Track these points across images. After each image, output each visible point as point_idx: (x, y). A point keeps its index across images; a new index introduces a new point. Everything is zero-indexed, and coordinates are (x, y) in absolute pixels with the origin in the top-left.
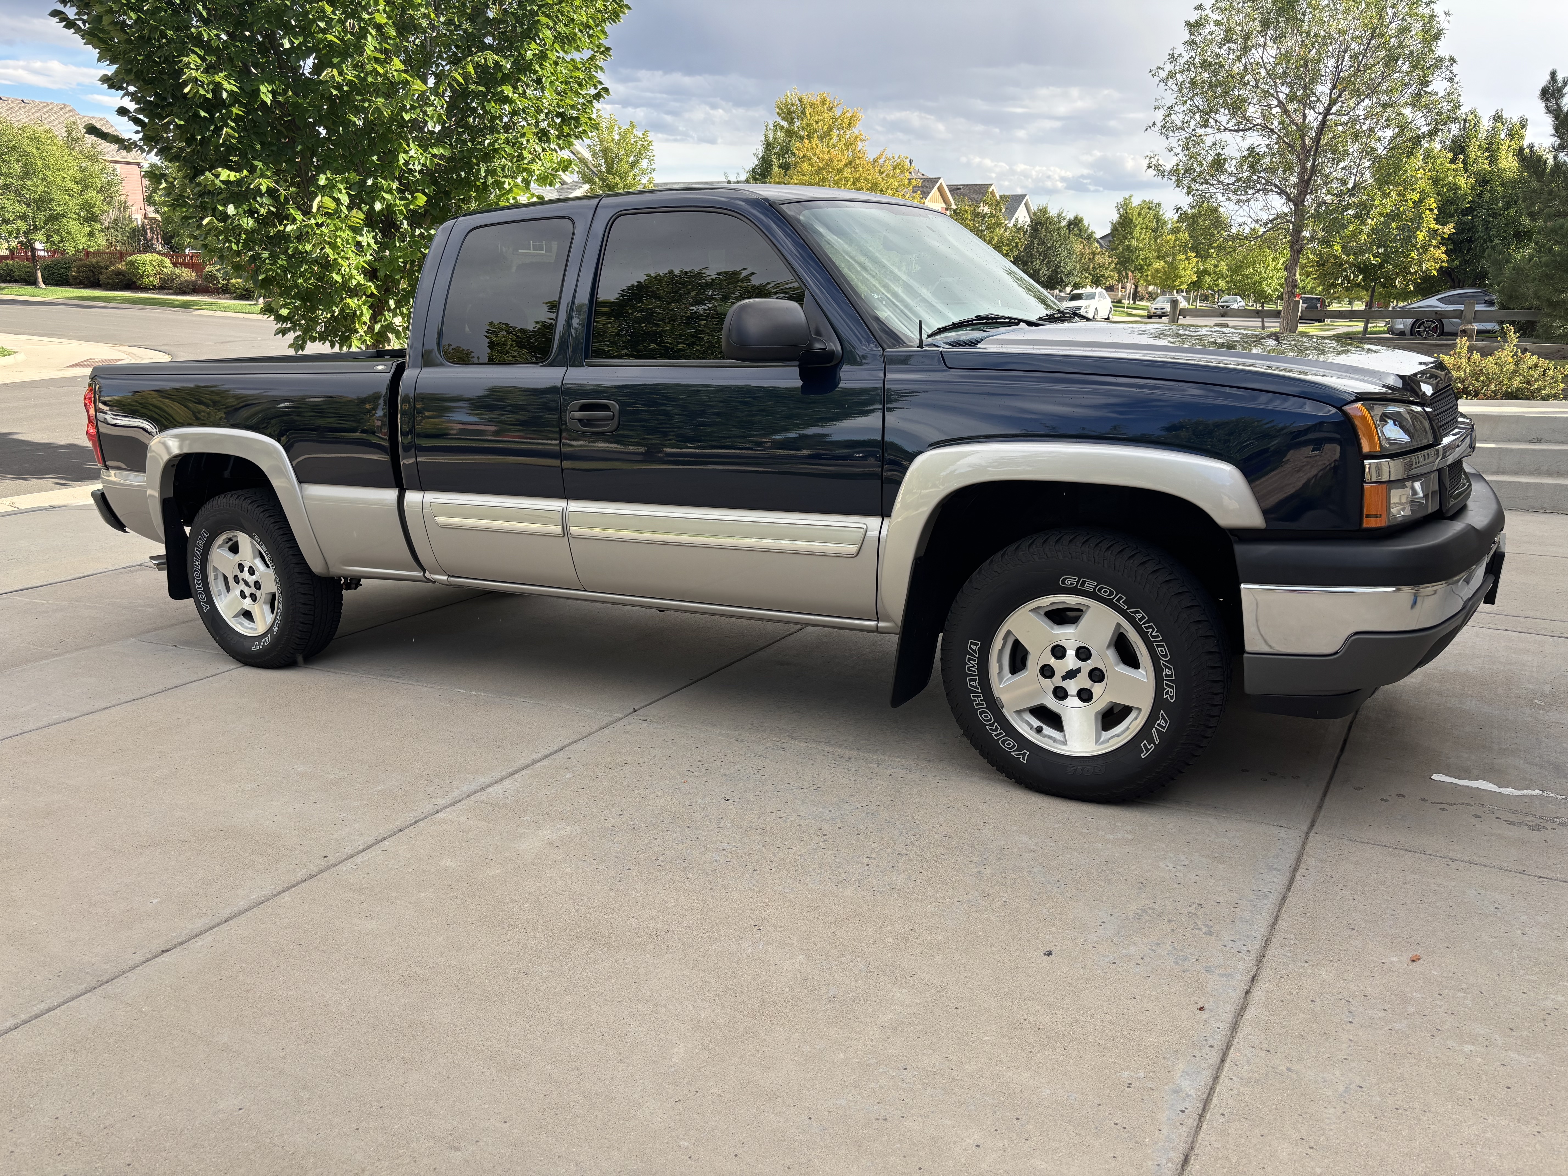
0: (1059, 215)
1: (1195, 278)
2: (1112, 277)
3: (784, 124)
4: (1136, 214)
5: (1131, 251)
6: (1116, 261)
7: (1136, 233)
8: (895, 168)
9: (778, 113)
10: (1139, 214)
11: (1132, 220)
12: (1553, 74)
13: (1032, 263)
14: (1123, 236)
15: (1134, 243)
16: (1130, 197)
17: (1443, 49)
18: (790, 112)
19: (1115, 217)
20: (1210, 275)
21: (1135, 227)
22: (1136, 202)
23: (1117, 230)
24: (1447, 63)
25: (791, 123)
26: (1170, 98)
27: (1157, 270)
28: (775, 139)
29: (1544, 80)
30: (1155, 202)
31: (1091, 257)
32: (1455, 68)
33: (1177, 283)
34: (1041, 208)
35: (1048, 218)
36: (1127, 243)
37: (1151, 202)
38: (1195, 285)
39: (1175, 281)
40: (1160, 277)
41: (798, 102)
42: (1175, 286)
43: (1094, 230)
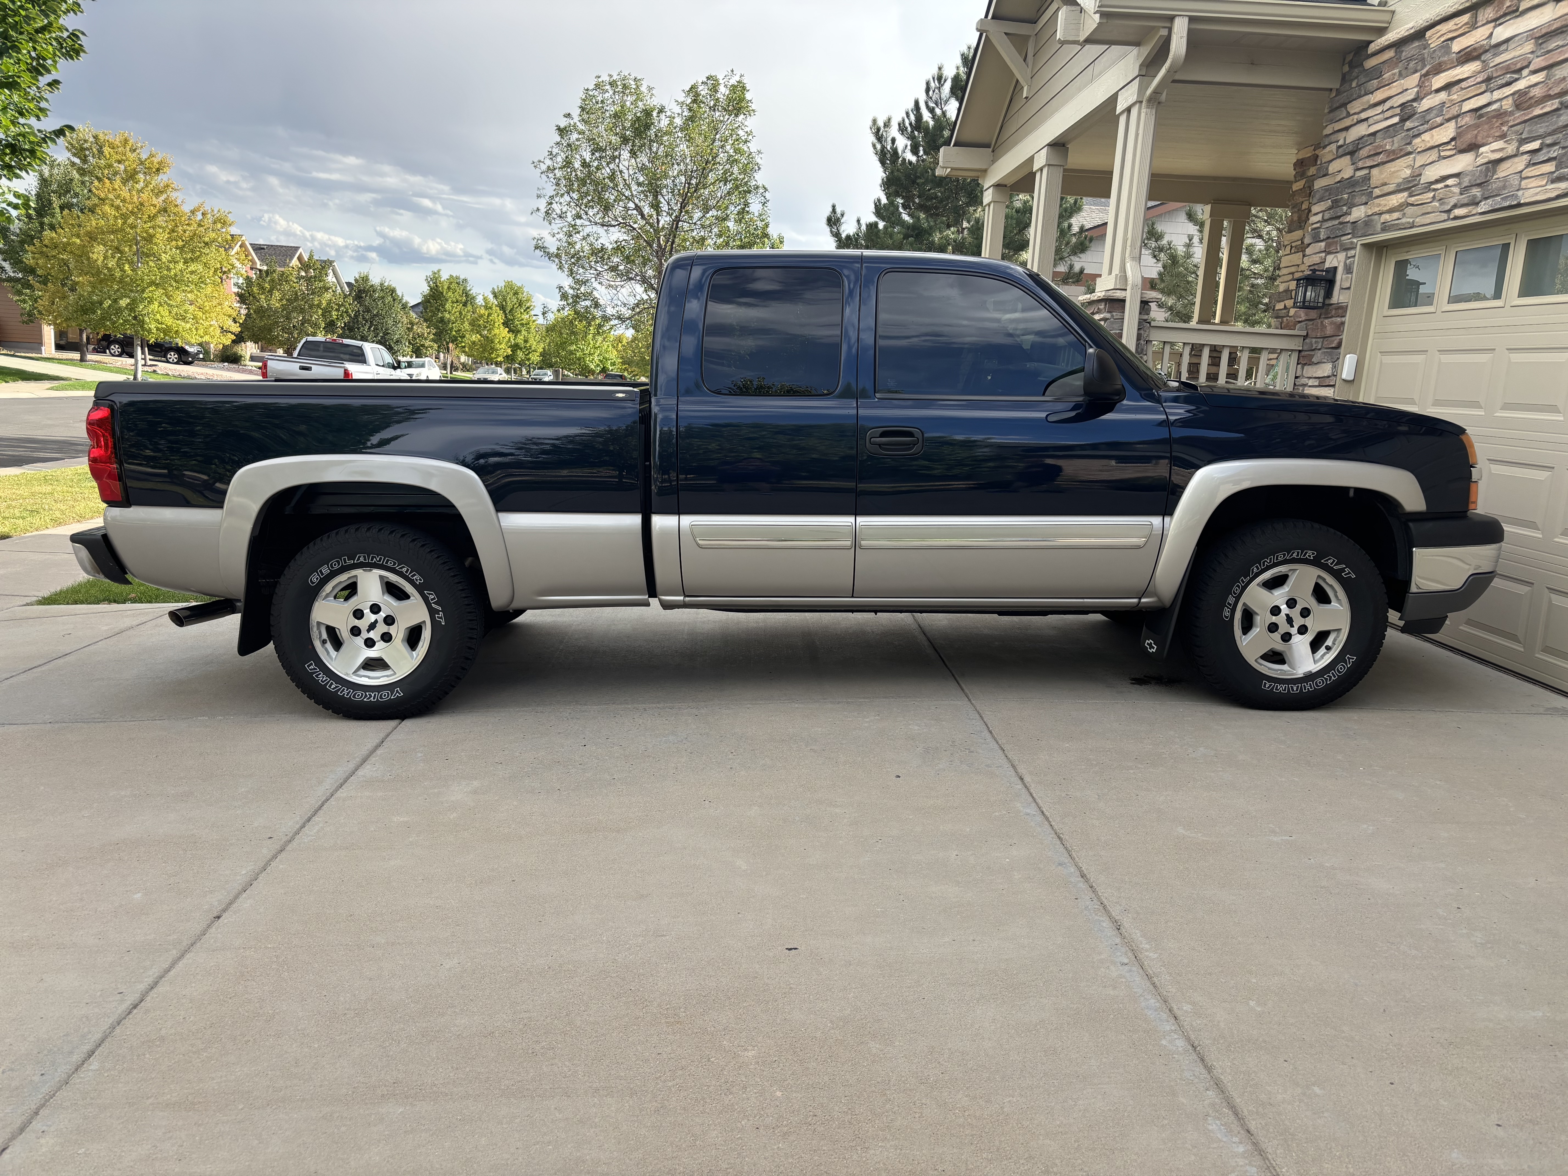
0: (382, 284)
1: (509, 352)
2: (432, 347)
3: (77, 161)
4: (446, 287)
5: (445, 323)
6: (434, 331)
7: (448, 306)
8: (215, 223)
9: (67, 147)
10: (449, 288)
11: (442, 293)
12: (834, 207)
13: (358, 329)
14: (436, 308)
15: (447, 316)
16: (439, 271)
17: (759, 178)
18: (83, 149)
19: (426, 289)
20: (521, 349)
21: (447, 300)
22: (444, 276)
23: (429, 302)
24: (761, 190)
25: (84, 160)
26: (550, 190)
27: (474, 343)
28: (51, 176)
29: (828, 211)
30: (462, 277)
31: (409, 326)
32: (767, 195)
33: (493, 356)
34: (362, 275)
35: (372, 286)
36: (440, 315)
37: (458, 278)
38: (510, 359)
39: (492, 353)
40: (478, 349)
41: (92, 139)
42: (492, 359)
43: (408, 300)
